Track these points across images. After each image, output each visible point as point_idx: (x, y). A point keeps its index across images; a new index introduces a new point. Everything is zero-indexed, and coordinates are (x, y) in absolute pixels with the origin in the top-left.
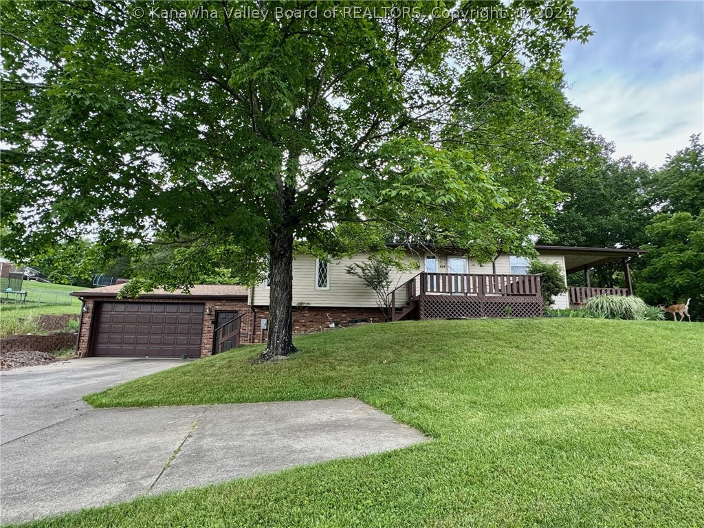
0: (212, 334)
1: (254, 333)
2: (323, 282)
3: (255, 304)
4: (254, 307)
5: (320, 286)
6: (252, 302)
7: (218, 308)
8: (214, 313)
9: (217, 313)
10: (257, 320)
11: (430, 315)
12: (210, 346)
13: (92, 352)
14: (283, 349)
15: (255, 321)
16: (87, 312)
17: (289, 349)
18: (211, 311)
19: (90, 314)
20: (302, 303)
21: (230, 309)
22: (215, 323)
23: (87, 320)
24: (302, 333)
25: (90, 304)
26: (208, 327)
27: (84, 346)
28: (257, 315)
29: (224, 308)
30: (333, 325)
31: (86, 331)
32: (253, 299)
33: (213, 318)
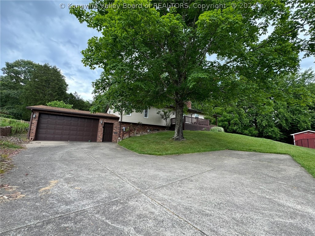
0: (102, 132)
1: (120, 132)
2: (146, 115)
4: (121, 122)
5: (145, 117)
6: (121, 120)
7: (105, 121)
8: (103, 123)
9: (105, 123)
10: (121, 127)
11: (187, 129)
12: (101, 137)
13: (37, 138)
16: (35, 118)
19: (37, 119)
20: (140, 122)
21: (110, 122)
22: (104, 127)
23: (35, 122)
25: (37, 114)
26: (101, 129)
27: (33, 135)
28: (121, 125)
29: (108, 122)
30: (149, 131)
31: (34, 127)
32: (121, 119)
33: (103, 125)
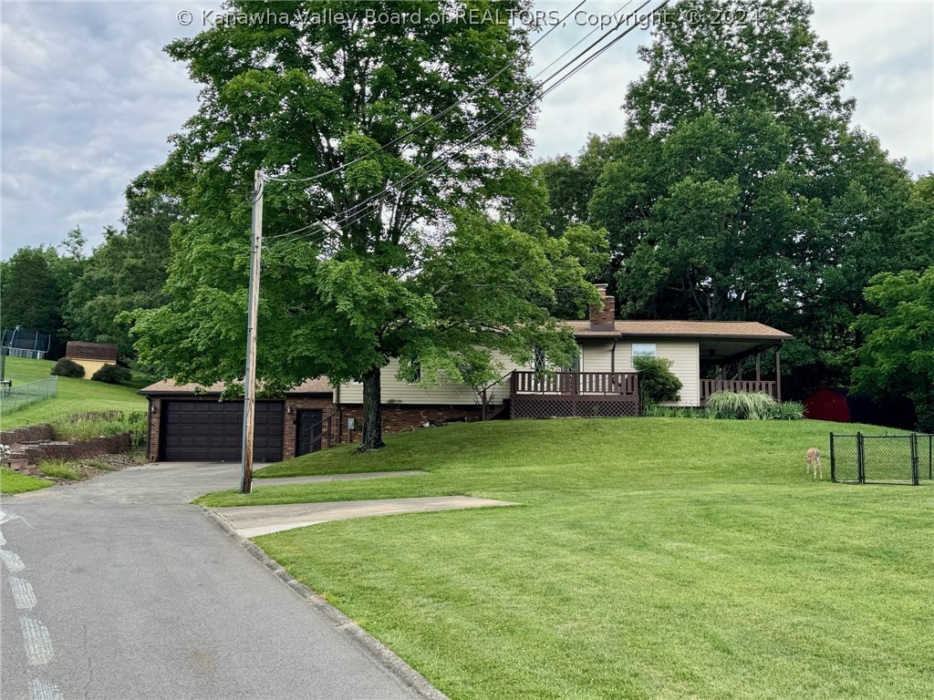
0: (294, 435)
1: (341, 434)
3: (341, 402)
4: (339, 405)
6: (338, 400)
7: (299, 406)
8: (295, 412)
9: (300, 412)
10: (344, 419)
11: (521, 415)
12: (292, 449)
13: (163, 457)
14: (375, 444)
15: (341, 421)
16: (155, 413)
17: (379, 444)
18: (292, 410)
19: (158, 415)
20: (392, 401)
21: (312, 407)
22: (297, 422)
23: (156, 421)
24: (394, 433)
25: (157, 404)
26: (290, 427)
27: (155, 450)
28: (344, 413)
29: (307, 407)
30: (427, 425)
31: (155, 432)
32: (338, 397)
33: (295, 417)
